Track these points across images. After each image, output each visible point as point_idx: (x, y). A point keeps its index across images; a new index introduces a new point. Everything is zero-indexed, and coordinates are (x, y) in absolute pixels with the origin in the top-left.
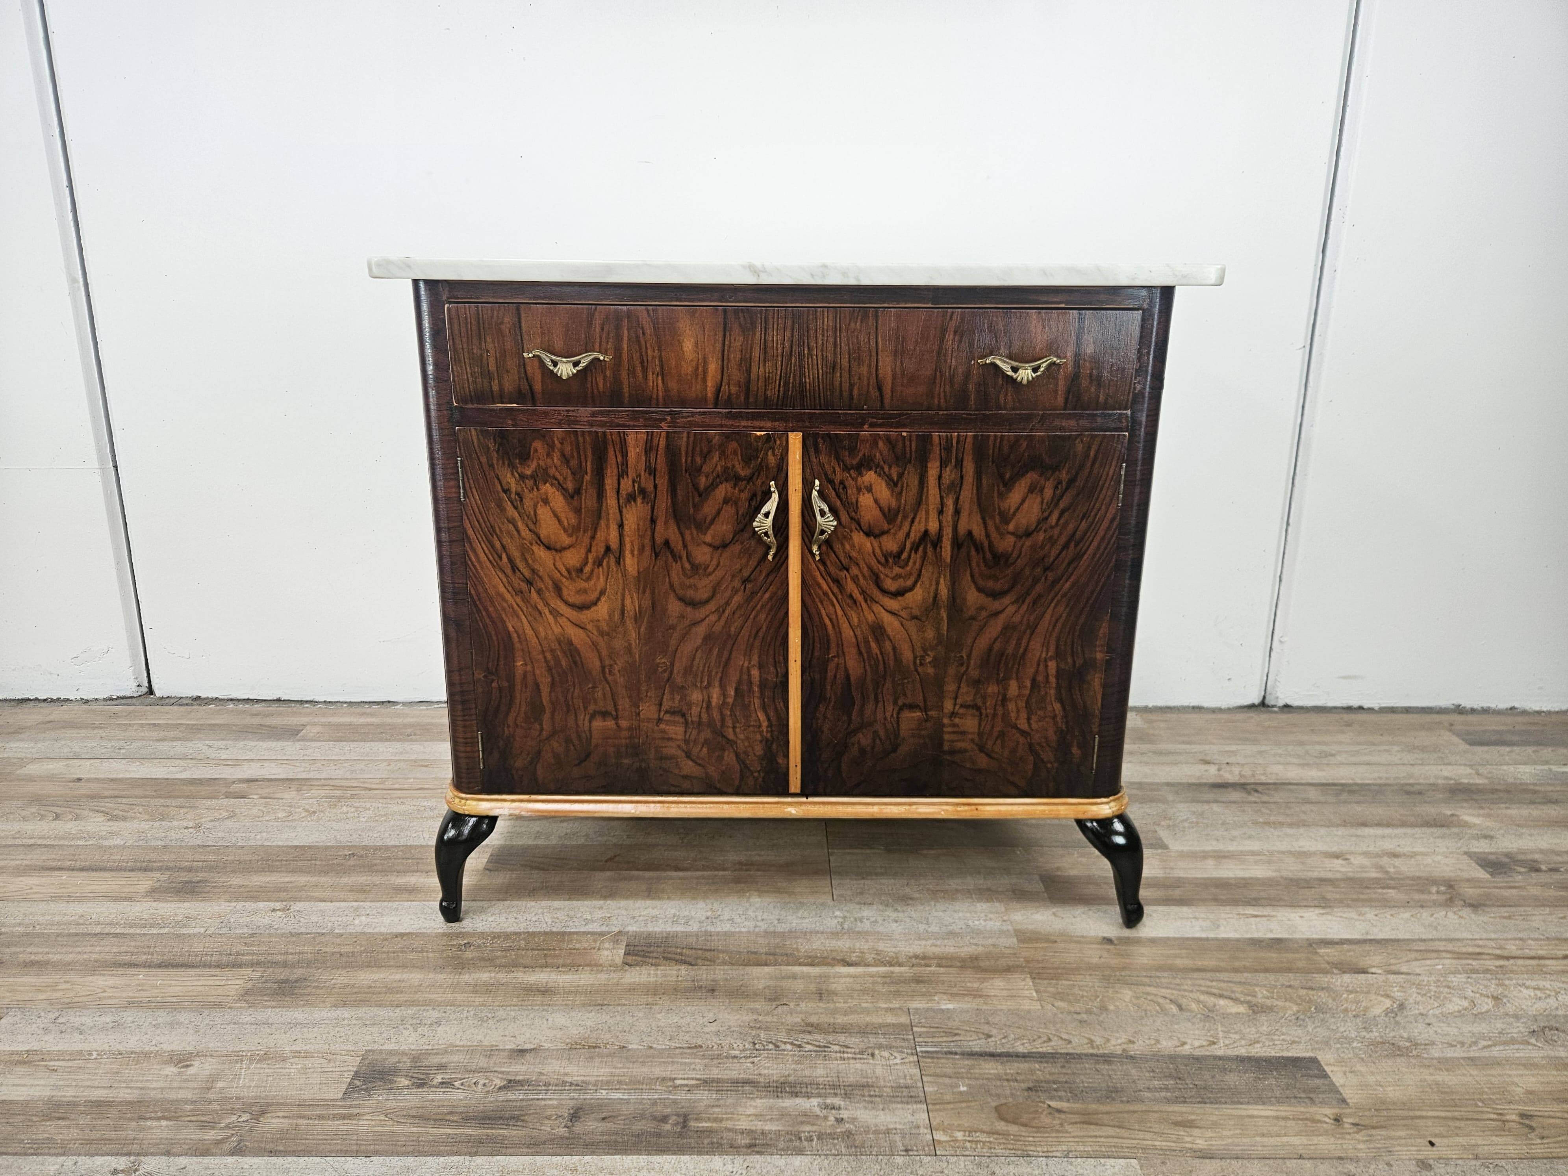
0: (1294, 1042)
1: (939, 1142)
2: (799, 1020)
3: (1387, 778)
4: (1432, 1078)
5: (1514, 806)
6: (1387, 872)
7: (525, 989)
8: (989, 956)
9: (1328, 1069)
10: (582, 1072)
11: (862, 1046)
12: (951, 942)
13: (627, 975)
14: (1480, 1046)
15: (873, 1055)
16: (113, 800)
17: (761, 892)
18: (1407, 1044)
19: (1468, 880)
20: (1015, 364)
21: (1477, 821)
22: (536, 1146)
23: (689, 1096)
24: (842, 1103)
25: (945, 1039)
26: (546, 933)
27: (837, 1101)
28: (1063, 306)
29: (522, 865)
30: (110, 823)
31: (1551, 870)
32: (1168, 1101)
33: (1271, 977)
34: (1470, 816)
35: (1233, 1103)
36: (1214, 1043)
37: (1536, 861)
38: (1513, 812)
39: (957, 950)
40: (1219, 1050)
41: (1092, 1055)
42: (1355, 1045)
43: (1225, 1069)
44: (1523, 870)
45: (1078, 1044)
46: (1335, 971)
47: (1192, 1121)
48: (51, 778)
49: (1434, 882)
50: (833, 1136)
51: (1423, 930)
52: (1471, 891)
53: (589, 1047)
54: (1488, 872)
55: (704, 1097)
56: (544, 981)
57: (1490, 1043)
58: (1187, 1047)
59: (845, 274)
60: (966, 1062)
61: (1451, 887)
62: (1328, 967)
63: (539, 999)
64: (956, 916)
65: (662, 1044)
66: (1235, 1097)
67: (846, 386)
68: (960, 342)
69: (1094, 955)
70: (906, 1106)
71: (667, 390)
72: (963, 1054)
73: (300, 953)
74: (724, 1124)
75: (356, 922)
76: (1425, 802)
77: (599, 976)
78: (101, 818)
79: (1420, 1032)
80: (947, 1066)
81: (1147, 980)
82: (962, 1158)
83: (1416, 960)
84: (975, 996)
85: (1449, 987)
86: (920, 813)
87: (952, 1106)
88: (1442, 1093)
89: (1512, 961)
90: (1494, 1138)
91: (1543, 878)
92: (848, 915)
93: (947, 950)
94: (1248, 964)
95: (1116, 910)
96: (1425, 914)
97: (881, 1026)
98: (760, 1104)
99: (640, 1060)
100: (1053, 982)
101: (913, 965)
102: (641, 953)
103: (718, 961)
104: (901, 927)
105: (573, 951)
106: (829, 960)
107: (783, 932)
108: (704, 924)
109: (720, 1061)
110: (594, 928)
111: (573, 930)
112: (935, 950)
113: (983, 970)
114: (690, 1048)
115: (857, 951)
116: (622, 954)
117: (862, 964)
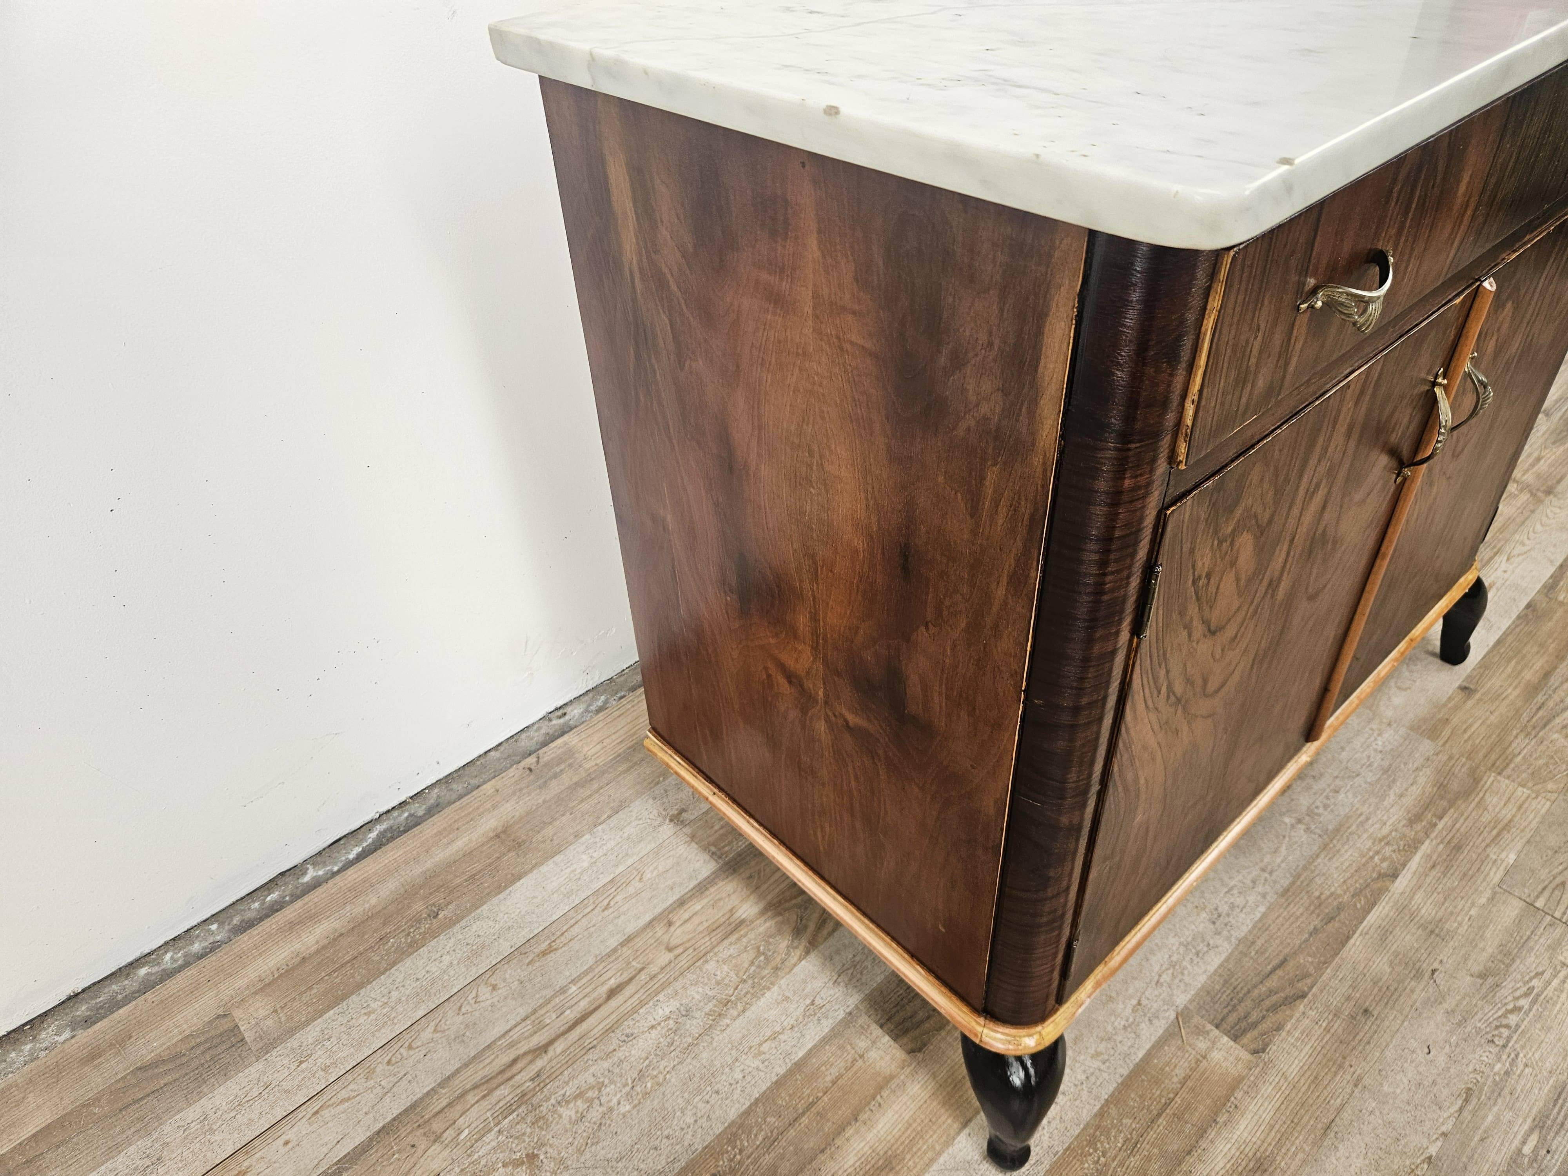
8: (1442, 774)
12: (1402, 781)
13: (1281, 1065)
26: (1124, 1085)
39: (1418, 787)
56: (1235, 1152)
65: (1442, 1120)
69: (1484, 713)
77: (1263, 1093)
81: (1544, 713)
84: (1505, 829)
93: (1413, 792)
97: (1517, 926)
99: (1464, 1159)
100: (1512, 766)
101: (1426, 833)
102: (1243, 1024)
103: (1311, 970)
104: (1350, 795)
105: (1189, 1083)
106: (1375, 886)
107: (1293, 883)
108: (1225, 933)
109: (1507, 1091)
110: (1150, 1034)
111: (1141, 1054)
112: (1408, 801)
113: (1466, 794)
114: (1466, 1101)
115: (1371, 854)
116: (1232, 1043)
117: (1399, 867)
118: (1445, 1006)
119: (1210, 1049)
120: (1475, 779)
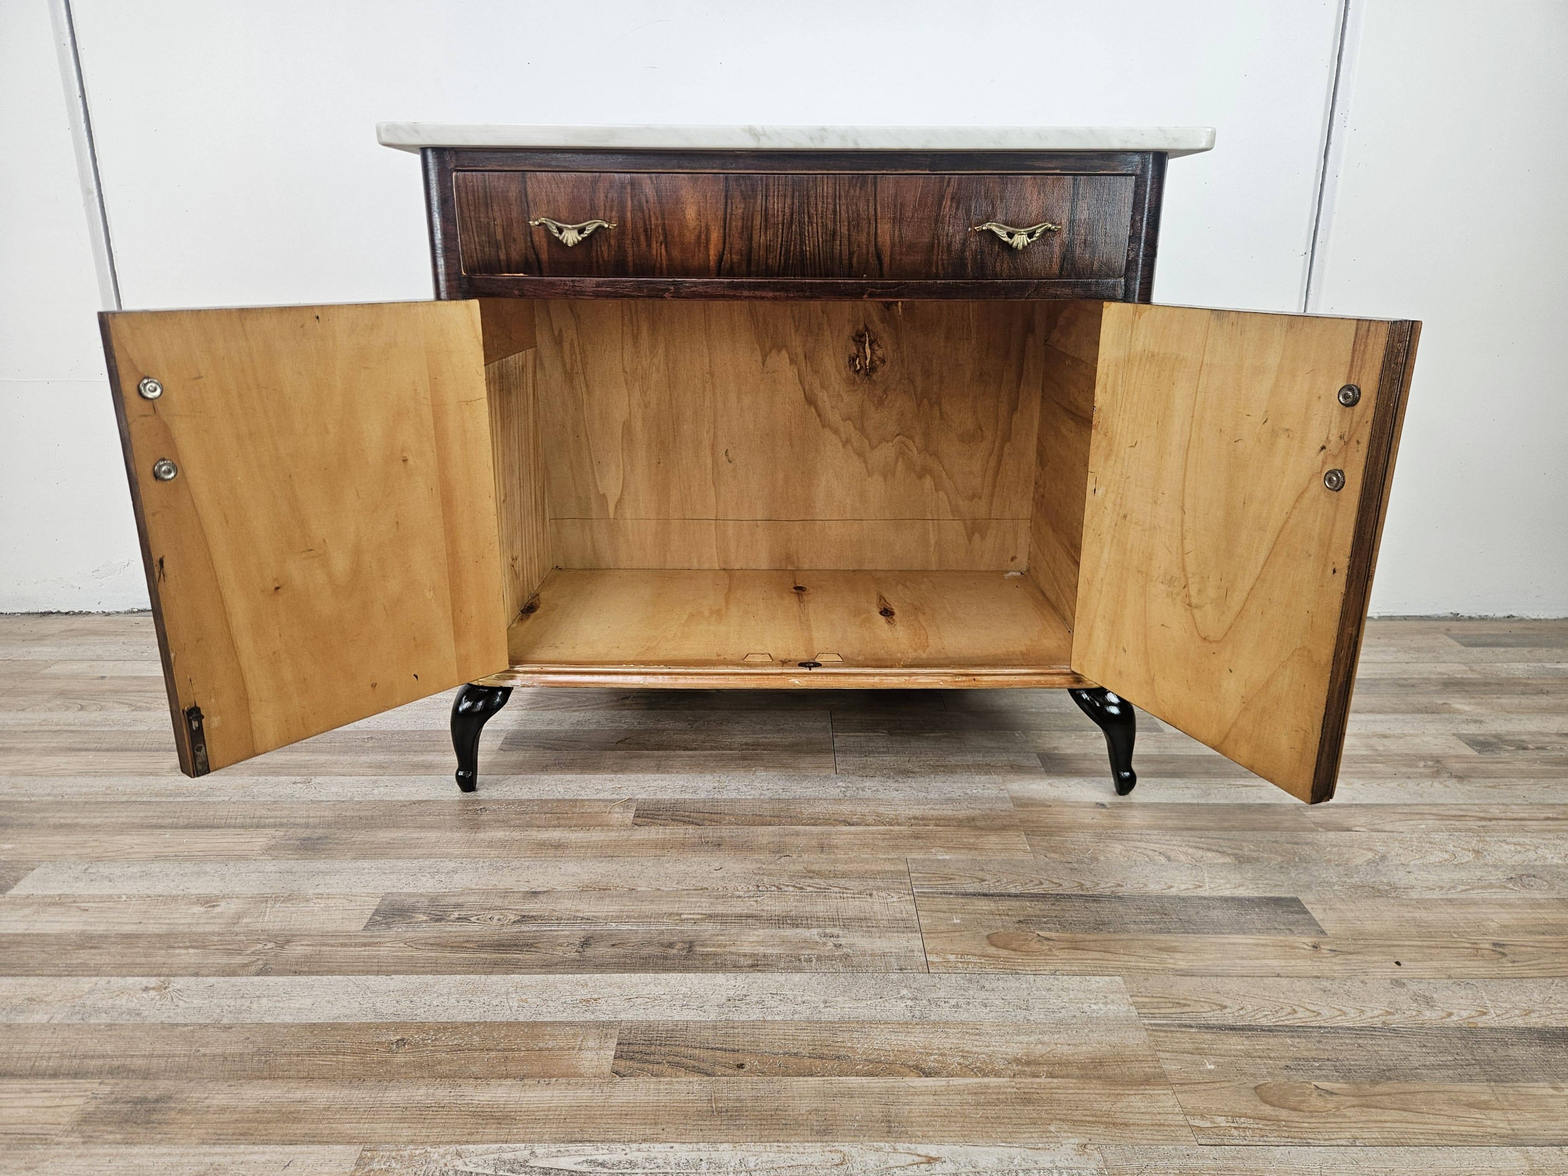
0: (1276, 885)
1: (932, 963)
2: (802, 868)
3: (1382, 674)
4: (1410, 915)
5: (1506, 696)
6: (1376, 750)
7: (538, 844)
8: (985, 817)
9: (1308, 907)
10: (593, 909)
11: (861, 888)
12: (950, 806)
13: (637, 833)
14: (1459, 890)
15: (871, 895)
16: (136, 694)
17: (766, 768)
18: (1387, 888)
19: (1456, 757)
20: (1011, 229)
21: (1467, 708)
22: (548, 967)
23: (695, 928)
24: (841, 933)
25: (941, 882)
26: (559, 800)
27: (835, 931)
28: (1058, 171)
29: (536, 747)
30: (135, 713)
31: (1538, 748)
32: (1153, 932)
33: (1259, 835)
34: (1460, 704)
35: (1216, 933)
36: (1200, 887)
37: (1523, 741)
38: (1505, 701)
39: (955, 812)
40: (1205, 892)
41: (1081, 895)
42: (1336, 887)
43: (1209, 907)
44: (1510, 748)
45: (1068, 886)
46: (1320, 829)
47: (1175, 947)
48: (74, 677)
49: (1422, 758)
50: (831, 958)
51: (1409, 797)
52: (1457, 766)
53: (600, 889)
54: (1476, 750)
55: (710, 928)
56: (557, 838)
57: (1468, 887)
58: (1173, 889)
59: (843, 138)
60: (960, 900)
61: (1438, 762)
62: (1313, 826)
63: (552, 852)
64: (955, 786)
65: (669, 886)
66: (1217, 928)
67: (846, 253)
68: (957, 209)
69: (1087, 817)
70: (902, 935)
71: (670, 259)
72: (957, 894)
73: (321, 817)
74: (727, 949)
75: (376, 792)
76: (1419, 693)
77: (610, 834)
78: (126, 709)
79: (1400, 878)
80: (942, 903)
81: (1139, 837)
82: (954, 975)
83: (1400, 820)
84: (971, 849)
85: (1431, 843)
86: (920, 683)
87: (945, 935)
88: (1419, 926)
89: (1494, 822)
90: (1467, 962)
91: (1529, 755)
92: (850, 785)
93: (945, 812)
94: (1237, 824)
95: (1110, 782)
96: (1411, 784)
97: (879, 873)
98: (762, 933)
100: (1046, 838)
102: (650, 816)
103: (725, 822)
105: (585, 815)
108: (711, 793)
109: (724, 900)
110: (604, 796)
111: (584, 798)
112: (934, 813)
116: (631, 817)
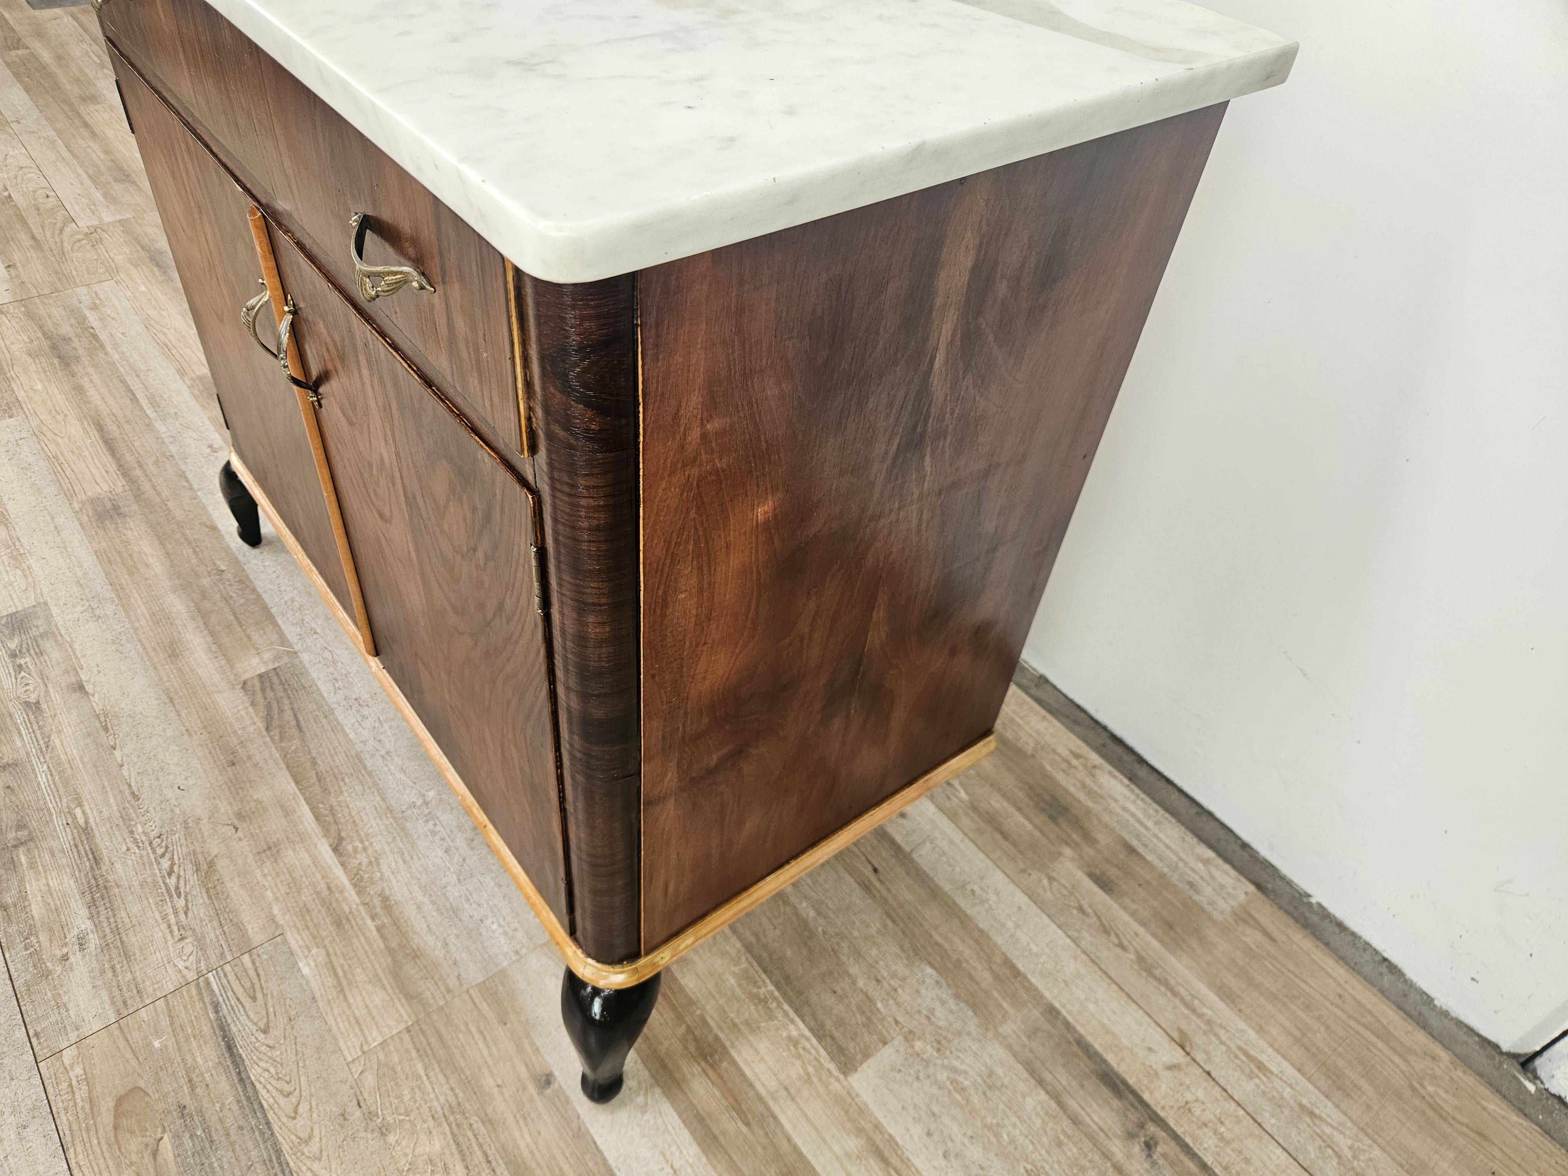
1: (61, 1057)
7: (172, 641)
10: (67, 739)
12: (436, 919)
13: (227, 693)
15: (182, 939)
23: (60, 828)
24: (92, 949)
27: (94, 942)
39: (424, 931)
50: (38, 963)
53: (105, 725)
55: (62, 839)
56: (190, 646)
60: (206, 1027)
63: (162, 657)
65: (131, 770)
69: (500, 1077)
70: (107, 1005)
72: (216, 1019)
73: (158, 493)
74: (28, 873)
77: (216, 676)
80: (191, 1013)
82: (40, 1090)
84: (337, 986)
87: (123, 1045)
92: (435, 804)
93: (419, 922)
99: (100, 769)
100: (414, 1054)
101: (366, 904)
102: (267, 684)
103: (284, 744)
104: (438, 861)
105: (246, 639)
106: (334, 828)
107: (365, 768)
108: (344, 703)
109: (121, 824)
110: (291, 632)
111: (280, 622)
112: (410, 911)
113: (396, 973)
114: (133, 793)
115: (367, 843)
116: (258, 672)
117: (343, 859)
118: (205, 821)
119: (262, 659)
120: (410, 996)
